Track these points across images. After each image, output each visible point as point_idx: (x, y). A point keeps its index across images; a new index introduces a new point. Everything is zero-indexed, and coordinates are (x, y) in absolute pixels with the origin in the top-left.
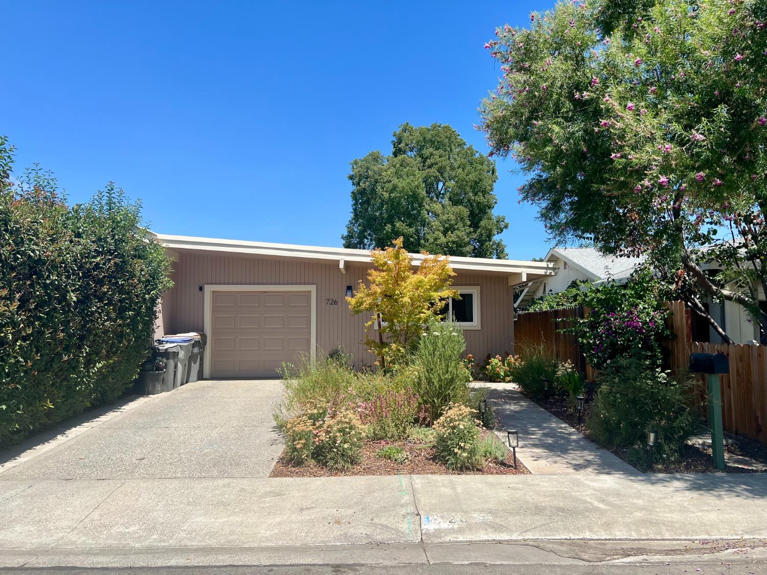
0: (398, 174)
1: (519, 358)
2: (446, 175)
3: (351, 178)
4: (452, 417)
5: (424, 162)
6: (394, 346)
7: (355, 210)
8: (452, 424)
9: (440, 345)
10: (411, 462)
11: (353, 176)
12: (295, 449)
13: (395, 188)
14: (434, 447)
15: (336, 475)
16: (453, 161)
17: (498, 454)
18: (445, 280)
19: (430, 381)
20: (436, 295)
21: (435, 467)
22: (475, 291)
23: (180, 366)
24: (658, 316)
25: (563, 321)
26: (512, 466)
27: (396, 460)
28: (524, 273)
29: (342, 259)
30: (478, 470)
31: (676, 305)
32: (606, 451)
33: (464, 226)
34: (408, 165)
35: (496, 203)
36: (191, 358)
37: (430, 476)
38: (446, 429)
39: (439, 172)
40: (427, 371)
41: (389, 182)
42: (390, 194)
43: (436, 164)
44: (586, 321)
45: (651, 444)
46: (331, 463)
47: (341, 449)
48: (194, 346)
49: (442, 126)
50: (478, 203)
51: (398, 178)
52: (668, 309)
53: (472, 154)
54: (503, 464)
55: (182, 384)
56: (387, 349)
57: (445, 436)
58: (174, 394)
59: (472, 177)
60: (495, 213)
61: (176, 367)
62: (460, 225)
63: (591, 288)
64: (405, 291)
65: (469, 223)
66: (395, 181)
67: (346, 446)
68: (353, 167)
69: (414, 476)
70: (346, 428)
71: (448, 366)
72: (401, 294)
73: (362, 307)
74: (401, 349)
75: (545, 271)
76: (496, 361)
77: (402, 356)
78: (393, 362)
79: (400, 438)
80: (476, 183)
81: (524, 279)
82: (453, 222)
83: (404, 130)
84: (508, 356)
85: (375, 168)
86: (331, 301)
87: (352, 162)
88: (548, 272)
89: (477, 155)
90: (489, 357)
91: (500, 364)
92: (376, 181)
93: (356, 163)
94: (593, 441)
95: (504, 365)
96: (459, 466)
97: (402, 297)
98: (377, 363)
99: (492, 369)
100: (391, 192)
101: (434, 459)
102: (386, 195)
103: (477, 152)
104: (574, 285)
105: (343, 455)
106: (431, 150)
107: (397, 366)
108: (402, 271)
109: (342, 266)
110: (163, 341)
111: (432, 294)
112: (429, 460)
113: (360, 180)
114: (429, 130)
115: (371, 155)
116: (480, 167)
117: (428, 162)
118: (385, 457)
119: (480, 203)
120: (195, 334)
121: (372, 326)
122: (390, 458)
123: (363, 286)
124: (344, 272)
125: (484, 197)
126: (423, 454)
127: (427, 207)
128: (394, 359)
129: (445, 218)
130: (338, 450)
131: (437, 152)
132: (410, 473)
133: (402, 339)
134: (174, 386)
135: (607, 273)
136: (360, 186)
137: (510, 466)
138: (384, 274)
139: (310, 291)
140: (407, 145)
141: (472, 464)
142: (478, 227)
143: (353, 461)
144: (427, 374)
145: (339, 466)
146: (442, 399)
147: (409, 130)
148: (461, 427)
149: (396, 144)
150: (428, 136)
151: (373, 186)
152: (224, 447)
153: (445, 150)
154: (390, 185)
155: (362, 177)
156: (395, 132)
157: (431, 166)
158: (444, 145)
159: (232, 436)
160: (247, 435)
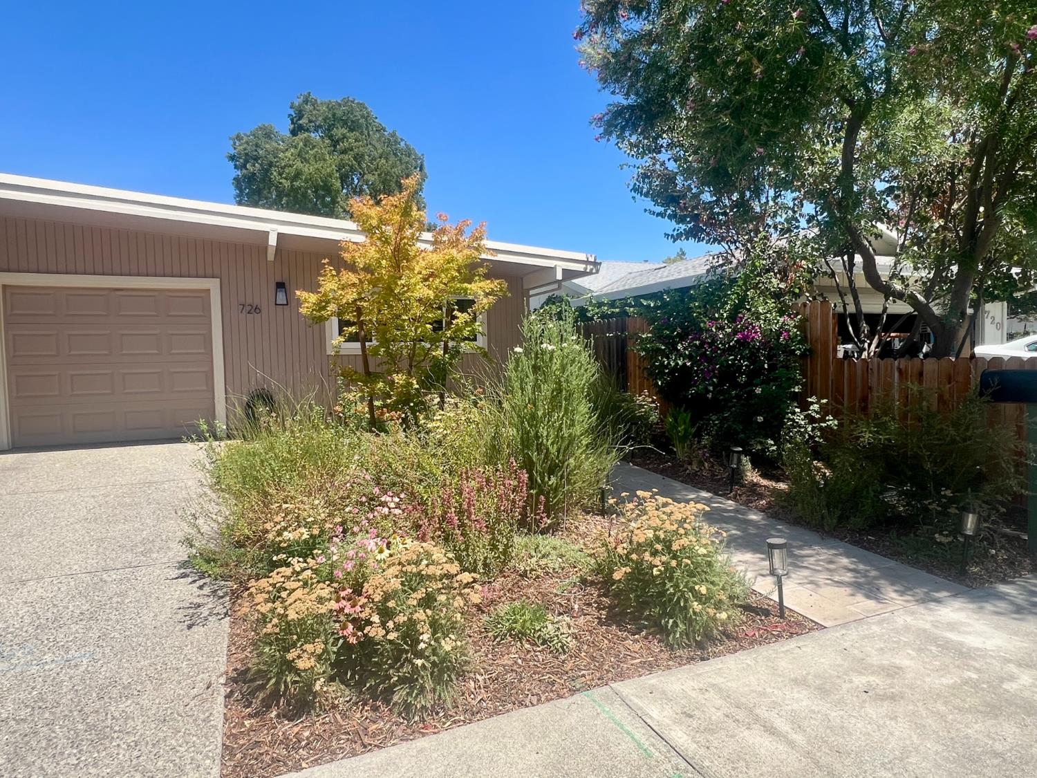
0: (301, 157)
2: (365, 165)
3: (232, 158)
4: (667, 527)
5: (335, 146)
8: (675, 546)
11: (234, 155)
13: (298, 175)
15: (424, 728)
16: (373, 149)
29: (273, 231)
34: (314, 147)
39: (355, 160)
41: (290, 166)
42: (291, 182)
43: (351, 150)
45: (969, 533)
49: (356, 102)
51: (302, 162)
53: (396, 143)
57: (656, 572)
66: (298, 165)
67: (447, 644)
68: (235, 143)
72: (406, 286)
81: (559, 276)
83: (306, 101)
85: (267, 146)
86: (248, 308)
87: (234, 136)
89: (402, 144)
92: (271, 164)
93: (239, 138)
100: (293, 180)
101: (613, 619)
102: (286, 184)
103: (402, 140)
106: (343, 131)
109: (273, 241)
112: (608, 624)
113: (246, 161)
114: (339, 105)
115: (260, 129)
116: (407, 159)
117: (341, 146)
124: (272, 257)
131: (351, 134)
136: (246, 169)
137: (767, 613)
140: (310, 121)
147: (311, 102)
149: (295, 119)
150: (339, 113)
151: (266, 171)
152: (48, 657)
153: (362, 133)
154: (292, 171)
155: (249, 158)
156: (292, 103)
157: (344, 152)
158: (360, 127)
159: (71, 608)
160: (115, 600)
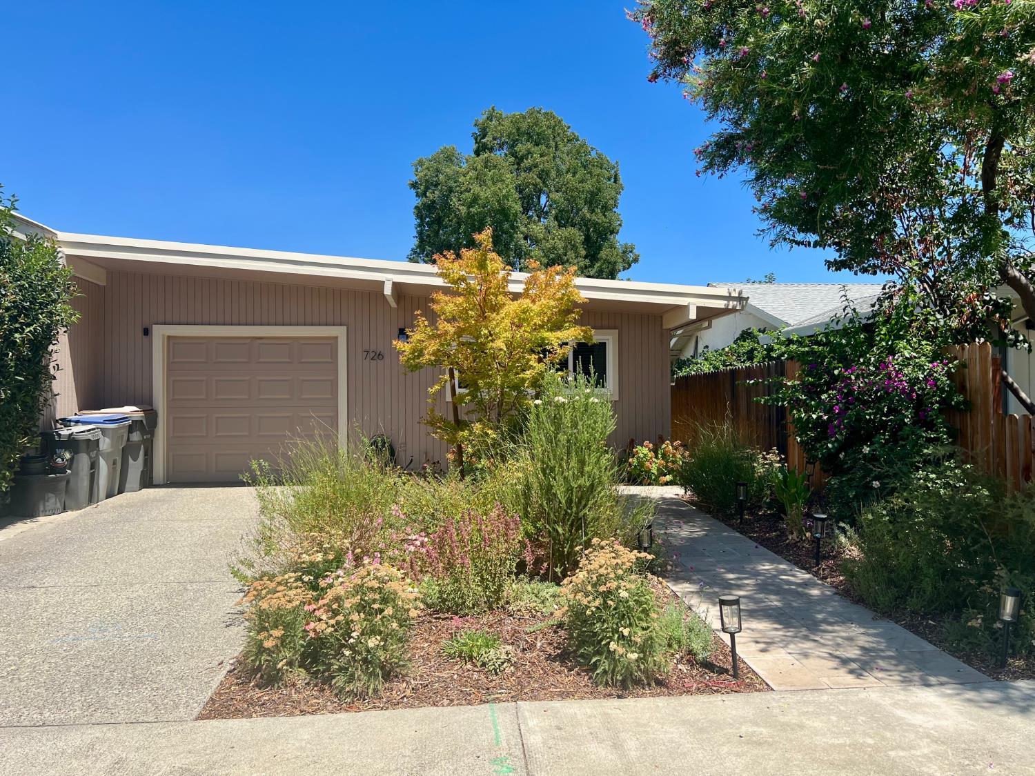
0: (480, 179)
1: (681, 445)
2: (550, 182)
3: (414, 185)
4: (602, 571)
5: (518, 164)
6: (477, 427)
7: (420, 234)
8: (602, 588)
9: (567, 421)
10: (516, 668)
11: (416, 183)
12: (261, 650)
13: (475, 199)
14: (560, 625)
15: (350, 708)
16: (559, 163)
17: (697, 646)
18: (568, 312)
19: (548, 491)
20: (553, 337)
21: (567, 678)
22: (610, 339)
23: (103, 464)
24: (939, 370)
25: (756, 384)
26: (727, 671)
27: (484, 664)
28: (693, 305)
29: (389, 280)
30: (660, 683)
31: (972, 351)
32: (892, 625)
33: (577, 257)
34: (495, 167)
35: (620, 225)
36: (128, 452)
37: (557, 704)
38: (591, 598)
39: (540, 178)
40: (544, 471)
41: (468, 190)
42: (469, 208)
43: (535, 167)
44: (796, 382)
45: (1007, 618)
46: (339, 681)
47: (360, 648)
48: (131, 429)
49: (543, 111)
50: (596, 224)
51: (481, 186)
52: (956, 358)
53: (587, 153)
54: (707, 665)
55: (109, 496)
56: (466, 433)
57: (588, 612)
58: (86, 514)
59: (588, 186)
60: (621, 239)
61: (94, 465)
62: (571, 254)
63: (778, 339)
64: (497, 330)
65: (583, 253)
66: (476, 189)
67: (372, 642)
68: (417, 169)
69: (524, 705)
70: (374, 601)
71: (582, 463)
72: (491, 335)
73: (423, 360)
74: (490, 432)
75: (726, 302)
76: (645, 450)
77: (493, 445)
78: (477, 455)
79: (491, 608)
80: (592, 194)
81: (693, 315)
82: (561, 251)
83: (490, 118)
84: (663, 443)
85: (448, 170)
86: (373, 354)
87: (416, 162)
88: (731, 304)
89: (593, 154)
90: (632, 444)
91: (651, 454)
92: (450, 190)
93: (421, 163)
94: (859, 600)
95: (656, 457)
96: (619, 678)
97: (492, 341)
98: (450, 456)
99: (639, 462)
100: (470, 205)
101: (563, 657)
102: (463, 210)
103: (592, 149)
104: (746, 335)
105: (365, 661)
106: (529, 145)
107: (484, 462)
108: (493, 294)
109: (388, 290)
110: (70, 421)
111: (546, 334)
112: (554, 660)
113: (427, 188)
114: (524, 118)
115: (442, 152)
116: (599, 171)
117: (527, 163)
118: (460, 656)
119: (597, 223)
120: (135, 408)
121: (442, 392)
122: (471, 658)
123: (423, 321)
124: (393, 304)
125: (605, 216)
126: (539, 644)
127: (523, 229)
128: (479, 450)
129: (548, 245)
130: (354, 652)
131: (536, 148)
132: (515, 699)
133: (493, 415)
134: (92, 499)
135: (844, 298)
136: (426, 197)
137: (722, 671)
138: (460, 300)
139: (337, 338)
140: (495, 139)
141: (646, 672)
142: (597, 260)
143: (389, 673)
144: (541, 476)
145: (357, 686)
146: (572, 525)
147: (496, 117)
148: (624, 594)
149: (479, 138)
150: (524, 126)
151: (446, 198)
152: (127, 634)
153: (548, 147)
154: (468, 196)
155: (430, 184)
156: (477, 121)
157: (529, 169)
158: (546, 139)
159: (156, 605)
160: (187, 603)
